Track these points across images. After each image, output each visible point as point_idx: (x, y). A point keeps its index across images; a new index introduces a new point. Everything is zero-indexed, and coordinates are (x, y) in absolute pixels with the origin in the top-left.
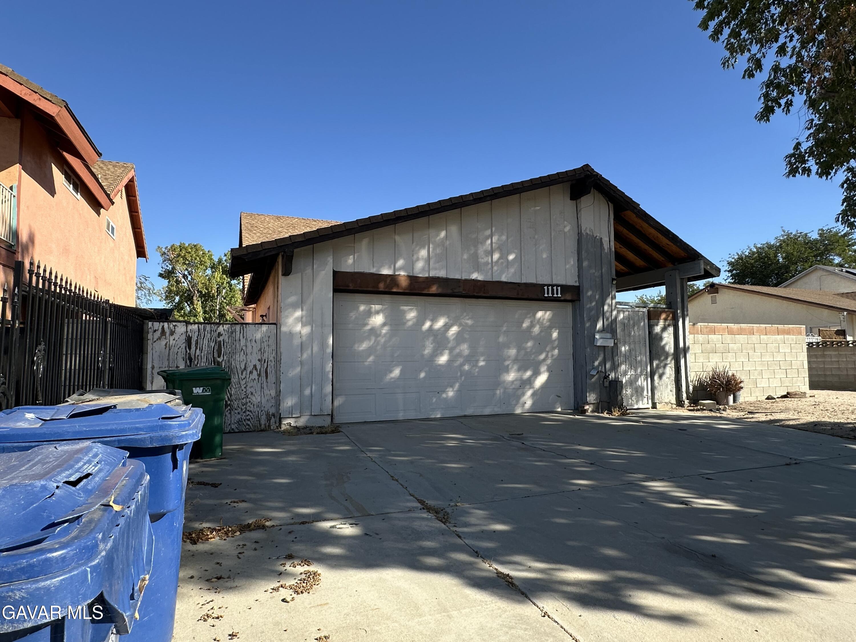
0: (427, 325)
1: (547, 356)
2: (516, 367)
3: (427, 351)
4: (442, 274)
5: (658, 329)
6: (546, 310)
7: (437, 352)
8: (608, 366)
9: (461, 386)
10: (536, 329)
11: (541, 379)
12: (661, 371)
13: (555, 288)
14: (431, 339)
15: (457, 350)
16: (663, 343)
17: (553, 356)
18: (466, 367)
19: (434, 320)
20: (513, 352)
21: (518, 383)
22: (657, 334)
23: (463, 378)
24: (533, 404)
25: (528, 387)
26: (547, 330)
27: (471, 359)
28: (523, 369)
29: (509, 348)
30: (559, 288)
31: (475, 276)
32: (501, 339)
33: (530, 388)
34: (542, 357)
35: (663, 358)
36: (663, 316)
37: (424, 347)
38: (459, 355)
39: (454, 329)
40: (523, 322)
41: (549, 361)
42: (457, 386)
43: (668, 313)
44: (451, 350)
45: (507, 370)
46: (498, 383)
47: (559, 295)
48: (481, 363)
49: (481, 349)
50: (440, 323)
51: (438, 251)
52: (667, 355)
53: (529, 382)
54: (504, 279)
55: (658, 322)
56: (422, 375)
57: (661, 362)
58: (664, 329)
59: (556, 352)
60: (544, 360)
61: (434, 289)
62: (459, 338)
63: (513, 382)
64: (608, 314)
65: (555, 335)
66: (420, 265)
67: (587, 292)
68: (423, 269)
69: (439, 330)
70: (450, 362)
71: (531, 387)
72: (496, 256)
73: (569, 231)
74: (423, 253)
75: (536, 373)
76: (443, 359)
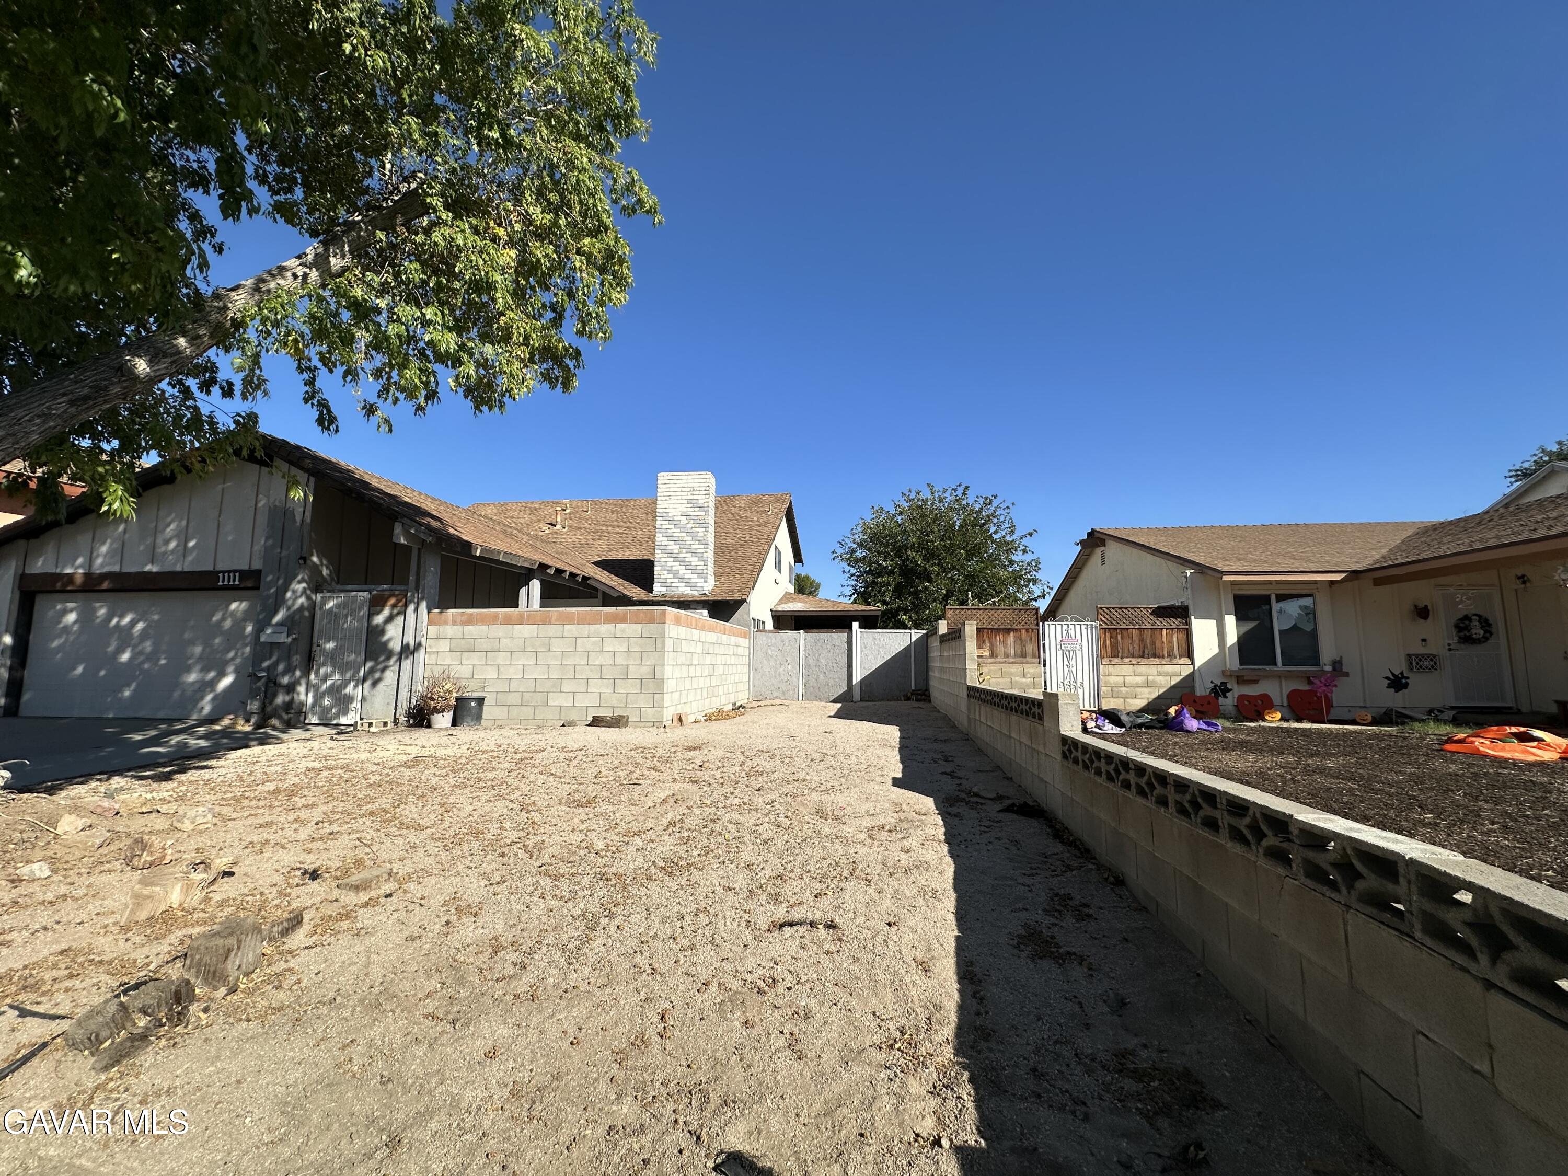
0: (115, 621)
1: (236, 654)
2: (198, 667)
3: (111, 649)
4: (116, 568)
5: (379, 619)
6: (242, 601)
7: (120, 650)
8: (281, 667)
9: (138, 685)
10: (228, 624)
11: (226, 682)
12: (377, 675)
13: (231, 575)
14: (116, 635)
15: (140, 648)
16: (385, 638)
17: (243, 653)
18: (146, 666)
19: (122, 616)
20: (198, 650)
21: (197, 686)
22: (377, 625)
23: (141, 677)
24: (212, 710)
25: (209, 690)
26: (239, 624)
27: (153, 657)
28: (205, 669)
29: (194, 644)
30: (237, 574)
31: (148, 568)
32: (187, 636)
33: (211, 692)
34: (231, 654)
35: (382, 658)
36: (392, 601)
37: (109, 645)
38: (141, 653)
39: (140, 626)
40: (213, 616)
41: (238, 661)
42: (133, 686)
43: (400, 597)
44: (134, 647)
45: (188, 670)
46: (176, 683)
47: (237, 583)
48: (163, 662)
49: (164, 647)
50: (127, 620)
51: (115, 546)
52: (390, 654)
53: (212, 684)
54: (178, 568)
55: (382, 610)
56: (102, 673)
57: (377, 664)
58: (390, 619)
59: (248, 649)
60: (233, 659)
61: (105, 585)
62: (144, 634)
63: (193, 683)
64: (290, 603)
65: (249, 629)
66: (99, 561)
67: (267, 576)
68: (102, 565)
69: (125, 626)
70: (131, 659)
71: (213, 690)
72: (173, 545)
73: (263, 506)
74: (104, 549)
75: (222, 674)
76: (125, 657)
